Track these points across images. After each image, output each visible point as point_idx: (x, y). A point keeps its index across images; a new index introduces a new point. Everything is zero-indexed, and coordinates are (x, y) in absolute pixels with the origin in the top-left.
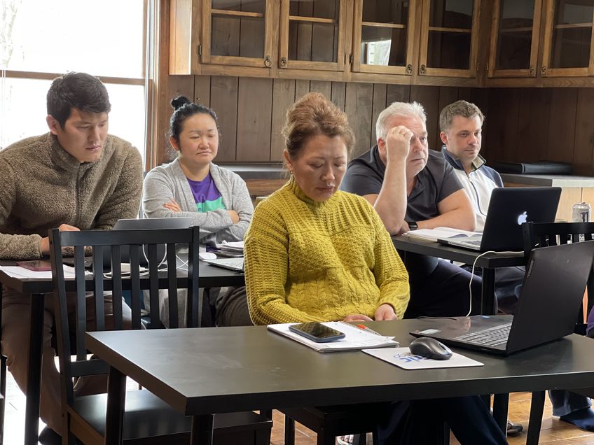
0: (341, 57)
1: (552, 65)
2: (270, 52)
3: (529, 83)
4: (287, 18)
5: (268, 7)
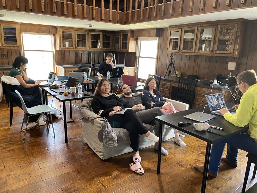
0: (87, 46)
1: (122, 48)
2: (74, 46)
3: (119, 51)
4: (77, 40)
5: (73, 38)
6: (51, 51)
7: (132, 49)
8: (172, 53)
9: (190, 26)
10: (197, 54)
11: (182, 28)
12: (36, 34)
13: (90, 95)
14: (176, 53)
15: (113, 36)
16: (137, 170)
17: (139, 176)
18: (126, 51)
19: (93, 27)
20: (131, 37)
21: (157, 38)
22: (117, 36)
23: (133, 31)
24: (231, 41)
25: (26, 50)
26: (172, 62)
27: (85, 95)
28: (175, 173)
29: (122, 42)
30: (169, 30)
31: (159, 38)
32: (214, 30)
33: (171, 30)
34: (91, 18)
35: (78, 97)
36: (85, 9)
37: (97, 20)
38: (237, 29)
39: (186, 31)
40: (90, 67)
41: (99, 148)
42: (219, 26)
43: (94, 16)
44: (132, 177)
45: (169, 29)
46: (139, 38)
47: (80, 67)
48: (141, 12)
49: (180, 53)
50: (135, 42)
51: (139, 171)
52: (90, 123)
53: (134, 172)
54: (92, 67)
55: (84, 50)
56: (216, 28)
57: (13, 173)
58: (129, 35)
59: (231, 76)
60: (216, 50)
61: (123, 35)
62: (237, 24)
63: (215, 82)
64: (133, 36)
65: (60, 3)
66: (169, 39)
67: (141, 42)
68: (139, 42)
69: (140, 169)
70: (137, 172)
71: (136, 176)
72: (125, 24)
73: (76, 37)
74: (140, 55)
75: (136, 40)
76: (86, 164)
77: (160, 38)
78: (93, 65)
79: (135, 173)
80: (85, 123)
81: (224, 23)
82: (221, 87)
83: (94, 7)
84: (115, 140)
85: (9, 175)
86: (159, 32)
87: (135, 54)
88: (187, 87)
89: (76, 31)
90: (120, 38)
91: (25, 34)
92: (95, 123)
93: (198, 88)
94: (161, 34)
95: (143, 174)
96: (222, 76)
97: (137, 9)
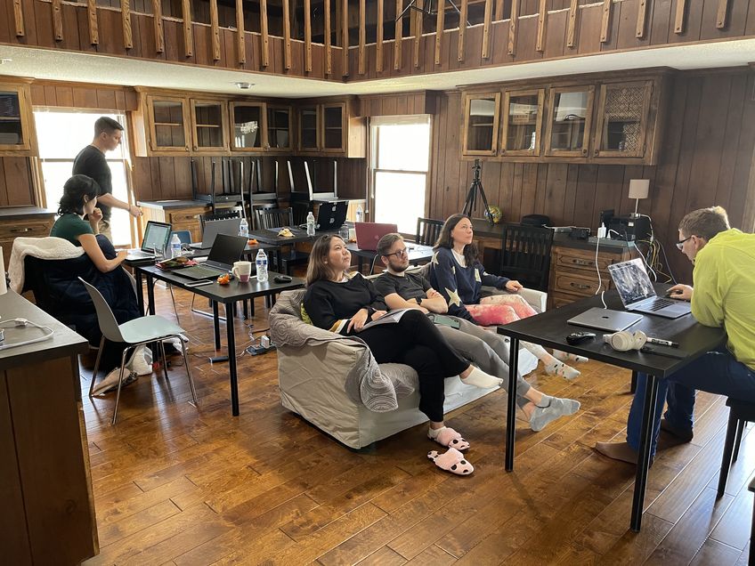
0: (225, 144)
1: (326, 147)
2: (188, 143)
3: (317, 154)
4: (195, 125)
5: (185, 121)
6: (122, 160)
7: (354, 150)
8: (477, 158)
9: (525, 87)
10: (546, 160)
11: (502, 90)
12: (76, 112)
13: (290, 281)
14: (489, 159)
15: (297, 115)
16: (454, 467)
17: (462, 481)
18: (338, 155)
19: (251, 90)
20: (352, 116)
21: (429, 117)
22: (306, 113)
23: (356, 99)
24: (637, 125)
25: (47, 160)
26: (477, 182)
27: (278, 281)
28: (547, 464)
29: (326, 130)
30: (466, 97)
31: (434, 119)
32: (590, 98)
33: (472, 97)
34: (257, 66)
35: (259, 289)
36: (242, 42)
37: (274, 72)
38: (652, 94)
39: (513, 100)
40: (239, 204)
41: (345, 419)
42: (604, 87)
43: (266, 61)
44: (448, 484)
45: (464, 93)
46: (373, 117)
47: (212, 205)
48: (397, 49)
49: (500, 157)
50: (363, 128)
51: (460, 469)
52: (311, 356)
53: (447, 472)
54: (244, 202)
55: (217, 154)
56: (595, 93)
57: (122, 504)
58: (346, 109)
59: (637, 215)
60: (598, 149)
61: (325, 109)
62: (651, 83)
63: (602, 231)
64: (356, 113)
65: (174, 25)
66: (467, 121)
67: (378, 129)
68: (374, 128)
69: (463, 463)
70: (455, 471)
71: (456, 482)
72: (346, 80)
73: (194, 117)
74: (377, 166)
75: (366, 122)
76: (314, 464)
77: (437, 116)
78: (247, 198)
79: (450, 474)
80: (292, 358)
81: (618, 77)
82: (617, 243)
83: (266, 36)
84: (392, 395)
85: (116, 512)
86: (434, 102)
87: (362, 163)
88: (526, 248)
89: (193, 101)
90: (318, 117)
91: (42, 110)
92: (328, 355)
93: (557, 250)
94: (438, 106)
95: (471, 475)
96: (613, 215)
97: (381, 41)
